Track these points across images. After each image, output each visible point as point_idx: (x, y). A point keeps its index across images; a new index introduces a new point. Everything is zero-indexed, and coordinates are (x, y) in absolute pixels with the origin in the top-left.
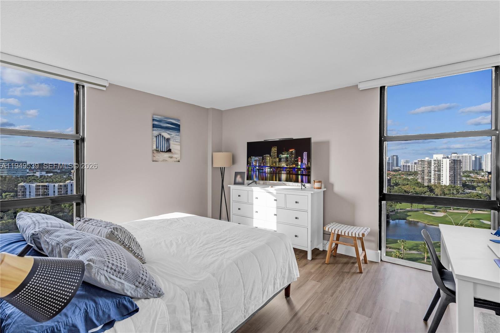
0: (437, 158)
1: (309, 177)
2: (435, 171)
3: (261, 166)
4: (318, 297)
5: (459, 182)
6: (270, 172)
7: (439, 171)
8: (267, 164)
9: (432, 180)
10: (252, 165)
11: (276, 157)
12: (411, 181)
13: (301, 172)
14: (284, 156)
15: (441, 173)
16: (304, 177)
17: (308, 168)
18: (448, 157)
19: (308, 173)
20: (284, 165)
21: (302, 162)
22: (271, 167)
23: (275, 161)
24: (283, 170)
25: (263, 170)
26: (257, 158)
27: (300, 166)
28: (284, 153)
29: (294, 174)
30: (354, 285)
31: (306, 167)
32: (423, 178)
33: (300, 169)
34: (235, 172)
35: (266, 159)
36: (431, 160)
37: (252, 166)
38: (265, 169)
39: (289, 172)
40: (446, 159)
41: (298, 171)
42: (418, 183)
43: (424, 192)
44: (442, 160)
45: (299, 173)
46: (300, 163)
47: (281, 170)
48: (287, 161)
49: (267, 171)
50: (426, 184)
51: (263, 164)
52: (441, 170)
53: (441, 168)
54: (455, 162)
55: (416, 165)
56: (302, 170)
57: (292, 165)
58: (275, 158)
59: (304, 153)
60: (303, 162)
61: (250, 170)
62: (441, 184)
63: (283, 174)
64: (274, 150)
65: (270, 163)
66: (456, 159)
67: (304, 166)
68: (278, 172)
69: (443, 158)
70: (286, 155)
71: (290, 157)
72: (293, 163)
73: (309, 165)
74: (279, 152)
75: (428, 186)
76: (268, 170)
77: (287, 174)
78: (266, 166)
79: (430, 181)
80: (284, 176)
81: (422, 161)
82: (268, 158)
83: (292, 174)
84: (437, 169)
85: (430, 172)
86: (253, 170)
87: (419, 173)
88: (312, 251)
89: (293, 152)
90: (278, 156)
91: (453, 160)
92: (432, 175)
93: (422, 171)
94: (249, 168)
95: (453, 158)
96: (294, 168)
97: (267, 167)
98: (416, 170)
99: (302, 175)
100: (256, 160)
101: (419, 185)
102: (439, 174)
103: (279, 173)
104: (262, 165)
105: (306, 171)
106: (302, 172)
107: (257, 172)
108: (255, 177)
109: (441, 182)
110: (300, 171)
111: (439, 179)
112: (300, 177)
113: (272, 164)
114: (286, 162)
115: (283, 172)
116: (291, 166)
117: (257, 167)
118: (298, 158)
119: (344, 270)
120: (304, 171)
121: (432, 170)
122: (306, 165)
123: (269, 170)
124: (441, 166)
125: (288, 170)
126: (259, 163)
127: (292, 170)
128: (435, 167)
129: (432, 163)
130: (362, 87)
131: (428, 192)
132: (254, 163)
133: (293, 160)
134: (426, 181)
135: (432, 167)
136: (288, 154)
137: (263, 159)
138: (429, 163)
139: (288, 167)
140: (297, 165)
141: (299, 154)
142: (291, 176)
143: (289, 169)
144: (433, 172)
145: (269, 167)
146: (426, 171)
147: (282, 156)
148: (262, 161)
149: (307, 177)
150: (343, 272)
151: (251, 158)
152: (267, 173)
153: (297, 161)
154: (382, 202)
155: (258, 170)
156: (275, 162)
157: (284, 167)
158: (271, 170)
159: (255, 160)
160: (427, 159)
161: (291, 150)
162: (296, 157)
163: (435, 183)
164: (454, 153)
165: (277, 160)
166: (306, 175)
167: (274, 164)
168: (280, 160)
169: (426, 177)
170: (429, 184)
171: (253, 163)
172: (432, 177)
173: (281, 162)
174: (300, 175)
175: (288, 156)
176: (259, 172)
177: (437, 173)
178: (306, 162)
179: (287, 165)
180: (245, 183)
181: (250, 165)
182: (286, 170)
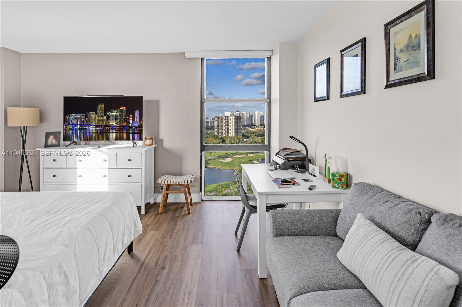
0: (227, 115)
1: (141, 135)
2: (226, 125)
3: (83, 124)
4: (159, 243)
5: (240, 133)
6: (96, 131)
7: (228, 125)
8: (92, 122)
9: (224, 133)
10: (71, 123)
11: (104, 115)
12: (210, 135)
13: (132, 131)
14: (113, 114)
15: (230, 127)
16: (136, 135)
17: (140, 126)
18: (234, 115)
19: (140, 131)
20: (113, 123)
21: (133, 120)
22: (96, 126)
23: (102, 119)
24: (111, 129)
25: (86, 129)
26: (78, 116)
27: (132, 125)
28: (113, 111)
29: (125, 133)
30: (186, 225)
31: (138, 125)
32: (218, 132)
33: (132, 127)
34: (46, 132)
35: (90, 117)
36: (223, 117)
37: (71, 125)
38: (89, 128)
39: (119, 130)
40: (232, 116)
41: (129, 130)
42: (214, 136)
43: (218, 143)
44: (230, 117)
45: (131, 131)
46: (131, 121)
47: (109, 129)
48: (118, 119)
49: (91, 130)
50: (220, 136)
51: (87, 122)
52: (230, 124)
53: (230, 123)
54: (238, 118)
55: (213, 121)
56: (134, 128)
57: (122, 123)
58: (102, 116)
59: (136, 111)
60: (135, 120)
61: (68, 129)
62: (230, 136)
63: (113, 132)
64: (101, 107)
65: (95, 121)
66: (238, 116)
67: (136, 125)
68: (105, 131)
69: (231, 115)
70: (116, 113)
71: (120, 115)
72: (123, 122)
73: (141, 123)
74: (107, 109)
75: (221, 138)
76: (93, 129)
77: (116, 133)
78: (90, 125)
79: (222, 133)
80: (113, 135)
81: (217, 117)
82: (94, 116)
83: (123, 133)
84: (227, 124)
85: (222, 126)
86: (73, 130)
87: (215, 127)
88: (146, 205)
89: (124, 110)
90: (105, 114)
91: (237, 117)
92: (224, 129)
93: (217, 125)
94: (67, 127)
95: (236, 116)
96: (125, 126)
97: (92, 125)
98: (213, 125)
99: (134, 133)
100: (77, 118)
101: (216, 137)
102: (228, 128)
103: (107, 132)
104: (85, 123)
105: (138, 129)
106: (134, 131)
107: (79, 132)
108: (76, 137)
109: (230, 134)
110: (131, 129)
111: (228, 132)
112: (131, 135)
113: (99, 122)
114: (115, 120)
115: (111, 131)
116: (122, 125)
117: (79, 126)
118: (129, 116)
119: (176, 215)
120: (136, 129)
121: (224, 124)
122: (138, 123)
123: (95, 129)
124: (230, 122)
125: (117, 129)
126: (80, 122)
127: (122, 129)
128: (226, 122)
129: (224, 119)
130: (188, 55)
131: (221, 142)
132: (74, 122)
133: (123, 118)
134: (220, 133)
135: (224, 123)
136: (118, 112)
137: (86, 117)
138: (222, 119)
139: (118, 125)
140: (128, 123)
141: (130, 112)
142: (121, 134)
143: (119, 128)
144: (224, 126)
145: (94, 125)
146: (220, 126)
147: (111, 114)
148: (86, 119)
149: (139, 135)
150: (175, 217)
151: (70, 115)
152: (92, 132)
153: (129, 119)
154: (203, 152)
155: (80, 129)
156: (102, 121)
157: (113, 125)
158: (97, 128)
159: (75, 118)
160: (220, 115)
161: (121, 108)
162: (128, 115)
163: (226, 135)
164: (237, 111)
165: (105, 118)
166: (137, 133)
167: (101, 123)
168: (108, 118)
169: (220, 131)
170: (222, 136)
171: (72, 122)
172: (224, 130)
173: (110, 120)
174: (131, 133)
175: (118, 113)
176: (80, 131)
177: (227, 127)
178: (138, 121)
179: (116, 124)
180: (61, 145)
181: (69, 124)
182: (115, 129)
